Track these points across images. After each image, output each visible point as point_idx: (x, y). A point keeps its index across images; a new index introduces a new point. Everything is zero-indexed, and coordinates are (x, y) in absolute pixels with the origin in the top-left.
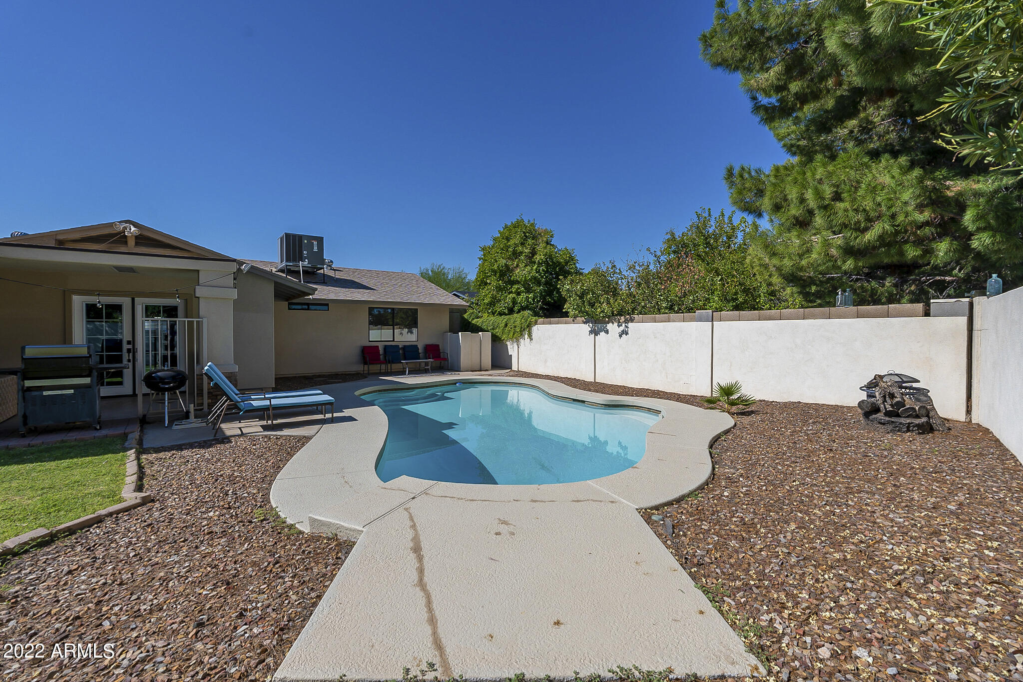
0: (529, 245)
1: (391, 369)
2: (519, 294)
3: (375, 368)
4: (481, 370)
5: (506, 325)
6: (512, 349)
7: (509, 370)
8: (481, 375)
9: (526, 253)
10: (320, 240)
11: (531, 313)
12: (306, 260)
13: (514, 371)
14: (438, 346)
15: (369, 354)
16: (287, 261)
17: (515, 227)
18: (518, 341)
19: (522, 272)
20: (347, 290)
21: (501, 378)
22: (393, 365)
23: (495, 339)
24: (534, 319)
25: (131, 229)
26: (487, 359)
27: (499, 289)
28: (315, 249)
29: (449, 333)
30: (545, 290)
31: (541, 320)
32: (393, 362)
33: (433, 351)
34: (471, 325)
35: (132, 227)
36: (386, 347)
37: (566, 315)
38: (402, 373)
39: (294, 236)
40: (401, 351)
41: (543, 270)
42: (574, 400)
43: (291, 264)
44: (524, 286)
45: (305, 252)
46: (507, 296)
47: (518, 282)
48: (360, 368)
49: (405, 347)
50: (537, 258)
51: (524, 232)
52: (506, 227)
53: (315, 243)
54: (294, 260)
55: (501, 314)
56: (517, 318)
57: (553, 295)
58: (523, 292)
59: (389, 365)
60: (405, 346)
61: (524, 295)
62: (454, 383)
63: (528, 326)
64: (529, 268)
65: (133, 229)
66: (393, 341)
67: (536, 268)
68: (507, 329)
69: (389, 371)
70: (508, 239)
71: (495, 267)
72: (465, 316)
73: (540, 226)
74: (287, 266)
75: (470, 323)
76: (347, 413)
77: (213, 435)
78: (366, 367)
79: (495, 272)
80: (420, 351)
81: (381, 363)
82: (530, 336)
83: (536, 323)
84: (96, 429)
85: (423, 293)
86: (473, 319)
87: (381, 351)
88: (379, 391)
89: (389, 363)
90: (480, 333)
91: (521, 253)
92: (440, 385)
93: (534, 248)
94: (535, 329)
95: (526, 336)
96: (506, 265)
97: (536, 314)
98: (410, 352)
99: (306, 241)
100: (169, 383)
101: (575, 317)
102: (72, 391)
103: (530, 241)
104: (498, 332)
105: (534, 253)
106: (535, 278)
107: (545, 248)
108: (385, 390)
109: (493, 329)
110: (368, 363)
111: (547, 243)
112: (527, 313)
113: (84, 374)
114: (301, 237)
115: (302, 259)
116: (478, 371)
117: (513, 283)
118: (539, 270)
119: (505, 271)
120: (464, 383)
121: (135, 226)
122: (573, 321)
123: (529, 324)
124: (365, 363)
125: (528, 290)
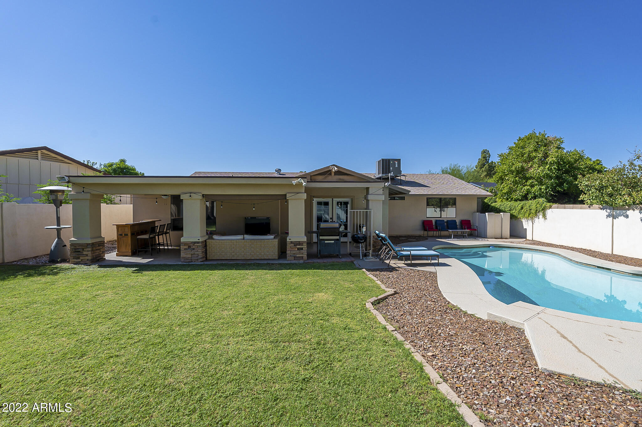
0: (541, 151)
1: (441, 234)
2: (532, 186)
3: (431, 233)
4: (502, 238)
5: (522, 208)
6: (526, 224)
7: (525, 239)
8: (505, 242)
9: (539, 157)
10: (399, 161)
11: (545, 200)
12: (392, 172)
13: (529, 240)
14: (470, 221)
15: (427, 225)
16: (382, 174)
17: (528, 139)
18: (532, 218)
19: (535, 170)
20: (414, 188)
21: (522, 245)
22: (442, 232)
23: (512, 217)
24: (549, 204)
25: (335, 169)
26: (507, 231)
27: (515, 183)
28: (397, 166)
29: (477, 213)
30: (556, 183)
31: (555, 205)
32: (442, 230)
33: (466, 224)
34: (490, 207)
35: (335, 167)
36: (436, 221)
37: (582, 202)
38: (449, 237)
39: (386, 160)
40: (445, 223)
41: (555, 169)
42: (598, 267)
43: (384, 175)
44: (537, 181)
45: (391, 168)
46: (522, 188)
47: (531, 178)
48: (421, 233)
49: (448, 222)
50: (550, 160)
51: (537, 142)
52: (520, 139)
53: (396, 162)
54: (386, 173)
55: (516, 200)
56: (532, 204)
57: (563, 186)
58: (537, 185)
59: (440, 232)
60: (448, 220)
61: (536, 188)
62: (489, 246)
63: (543, 209)
64: (542, 168)
65: (336, 168)
66: (441, 217)
67: (548, 167)
68: (523, 210)
69: (440, 235)
70: (523, 148)
71: (513, 168)
72: (486, 201)
73: (550, 135)
74: (382, 176)
75: (489, 205)
76: (441, 261)
77: (387, 266)
78: (426, 232)
79: (512, 172)
80: (457, 224)
81: (434, 230)
82: (544, 216)
83: (550, 207)
84: (340, 258)
85: (459, 188)
86: (492, 203)
87: (434, 224)
88: (442, 248)
89: (440, 230)
90: (502, 213)
91: (535, 157)
92: (479, 247)
93: (546, 153)
94: (549, 212)
95: (541, 216)
96: (522, 166)
97: (549, 201)
98: (451, 224)
99: (392, 162)
100: (362, 240)
101: (591, 204)
102: (333, 242)
103: (543, 148)
104: (515, 213)
105: (546, 156)
106: (547, 174)
107: (557, 152)
108: (445, 248)
109: (510, 210)
110: (428, 230)
111: (559, 148)
112: (541, 200)
113: (337, 235)
114: (389, 160)
115: (389, 172)
116: (501, 238)
117: (527, 179)
118: (551, 168)
119: (521, 171)
120: (495, 247)
121: (336, 167)
122: (589, 207)
123: (544, 208)
124: (425, 230)
125: (541, 183)
